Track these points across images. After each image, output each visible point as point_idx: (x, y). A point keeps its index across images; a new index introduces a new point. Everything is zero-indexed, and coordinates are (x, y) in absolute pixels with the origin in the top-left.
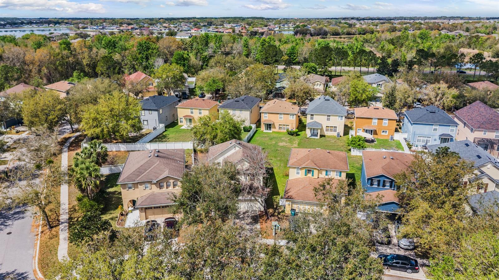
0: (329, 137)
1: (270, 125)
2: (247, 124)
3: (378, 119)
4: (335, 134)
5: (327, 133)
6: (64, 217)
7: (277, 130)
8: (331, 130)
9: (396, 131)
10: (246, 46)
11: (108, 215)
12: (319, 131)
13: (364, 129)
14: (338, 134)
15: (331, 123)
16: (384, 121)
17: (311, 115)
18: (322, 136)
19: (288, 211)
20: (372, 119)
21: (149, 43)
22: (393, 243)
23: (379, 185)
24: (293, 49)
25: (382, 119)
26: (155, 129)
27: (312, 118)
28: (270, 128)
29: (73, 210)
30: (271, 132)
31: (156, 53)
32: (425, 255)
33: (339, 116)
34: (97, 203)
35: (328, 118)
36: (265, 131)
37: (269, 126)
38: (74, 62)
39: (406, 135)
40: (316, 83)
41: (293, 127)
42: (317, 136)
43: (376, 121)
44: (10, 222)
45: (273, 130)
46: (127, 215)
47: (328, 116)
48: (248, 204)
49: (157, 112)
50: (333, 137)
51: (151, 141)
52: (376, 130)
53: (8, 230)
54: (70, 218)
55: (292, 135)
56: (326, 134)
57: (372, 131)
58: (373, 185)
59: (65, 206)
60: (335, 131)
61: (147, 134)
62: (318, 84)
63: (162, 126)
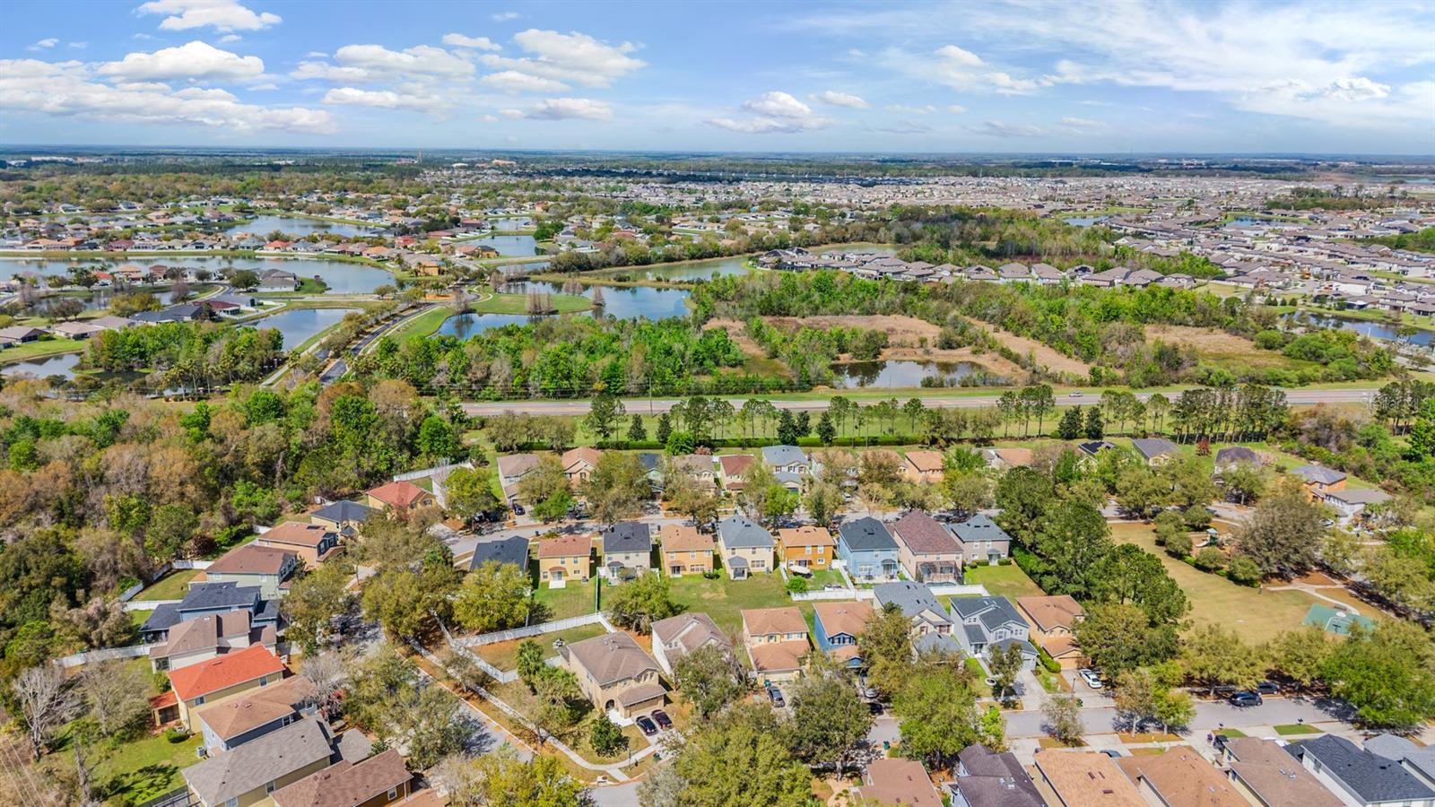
0: (757, 574)
1: (679, 567)
3: (812, 545)
4: (764, 570)
5: (753, 570)
7: (688, 572)
8: (758, 566)
9: (835, 557)
12: (745, 569)
13: (797, 561)
14: (768, 570)
15: (756, 557)
16: (819, 548)
17: (733, 549)
18: (749, 574)
19: (761, 682)
20: (805, 546)
27: (733, 553)
28: (678, 571)
30: (681, 576)
32: (887, 700)
33: (765, 547)
35: (752, 550)
36: (672, 576)
37: (676, 569)
39: (844, 563)
41: (708, 567)
42: (742, 575)
43: (810, 548)
45: (682, 573)
47: (751, 548)
50: (763, 575)
52: (810, 560)
55: (710, 577)
57: (806, 561)
60: (763, 566)
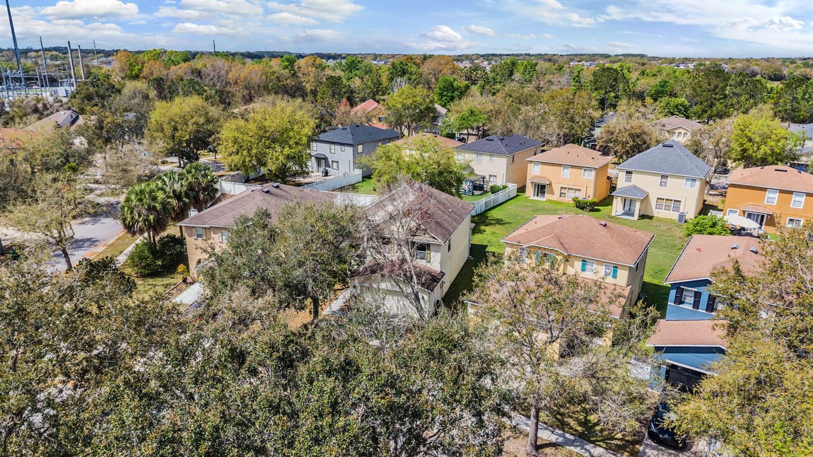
0: (661, 220)
1: (543, 187)
2: (499, 182)
3: (781, 191)
4: (675, 216)
5: (658, 213)
7: (556, 197)
8: (667, 208)
10: (577, 78)
11: (166, 279)
12: (638, 205)
13: (744, 212)
14: (681, 217)
15: (669, 192)
16: (794, 198)
17: (628, 172)
18: (643, 216)
20: (765, 189)
21: (407, 65)
22: (694, 449)
23: (696, 305)
24: (663, 86)
25: (791, 193)
26: (345, 175)
27: (628, 180)
28: (543, 193)
30: (544, 199)
31: (415, 79)
33: (688, 179)
34: (153, 255)
35: (663, 180)
36: (532, 198)
37: (541, 189)
38: (293, 86)
40: (677, 131)
41: (588, 193)
42: (632, 215)
43: (776, 195)
45: (547, 196)
46: (192, 284)
47: (662, 176)
48: (398, 301)
49: (352, 148)
50: (668, 222)
52: (772, 216)
55: (582, 208)
56: (656, 215)
57: (763, 217)
58: (682, 303)
60: (677, 209)
62: (680, 133)
63: (357, 172)
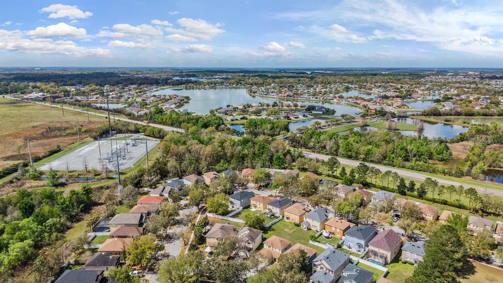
0: (312, 231)
2: (278, 215)
3: (335, 227)
6: (190, 243)
7: (291, 221)
8: (314, 228)
9: (343, 235)
11: (202, 245)
12: (306, 227)
13: (329, 231)
14: (317, 230)
15: (314, 224)
18: (309, 229)
20: (332, 226)
25: (337, 228)
26: (238, 209)
29: (193, 241)
30: (288, 221)
36: (286, 220)
37: (287, 218)
41: (298, 221)
42: (305, 229)
44: (175, 241)
46: (207, 247)
47: (313, 220)
49: (240, 201)
51: (231, 217)
53: (174, 243)
54: (191, 244)
55: (296, 225)
56: (312, 229)
57: (332, 233)
59: (191, 239)
61: (234, 211)
62: (342, 193)
63: (242, 208)
